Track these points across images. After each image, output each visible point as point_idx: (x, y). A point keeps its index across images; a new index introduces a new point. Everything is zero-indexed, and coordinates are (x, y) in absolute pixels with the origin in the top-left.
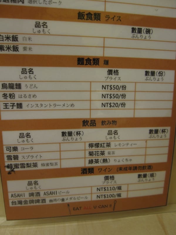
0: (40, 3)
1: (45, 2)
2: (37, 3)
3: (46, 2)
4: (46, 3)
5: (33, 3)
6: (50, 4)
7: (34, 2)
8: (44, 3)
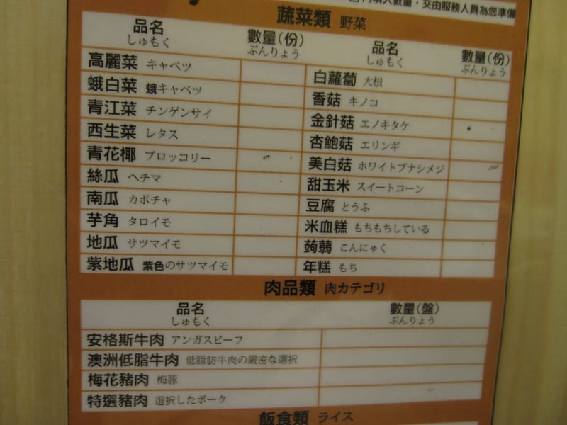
0: (180, 404)
1: (191, 400)
2: (174, 404)
3: (194, 399)
4: (193, 402)
5: (165, 403)
6: (201, 403)
7: (167, 401)
8: (190, 404)
